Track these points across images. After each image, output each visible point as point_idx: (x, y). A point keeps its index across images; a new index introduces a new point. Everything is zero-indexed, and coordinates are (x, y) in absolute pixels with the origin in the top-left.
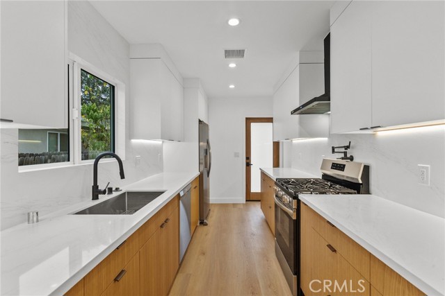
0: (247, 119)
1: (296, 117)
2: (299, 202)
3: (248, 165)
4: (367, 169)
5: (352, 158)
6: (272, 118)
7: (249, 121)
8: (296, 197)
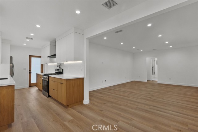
0: (30, 56)
1: (49, 58)
2: (49, 77)
3: (30, 73)
4: (63, 69)
5: (61, 68)
6: (41, 56)
7: (31, 56)
8: (48, 76)
